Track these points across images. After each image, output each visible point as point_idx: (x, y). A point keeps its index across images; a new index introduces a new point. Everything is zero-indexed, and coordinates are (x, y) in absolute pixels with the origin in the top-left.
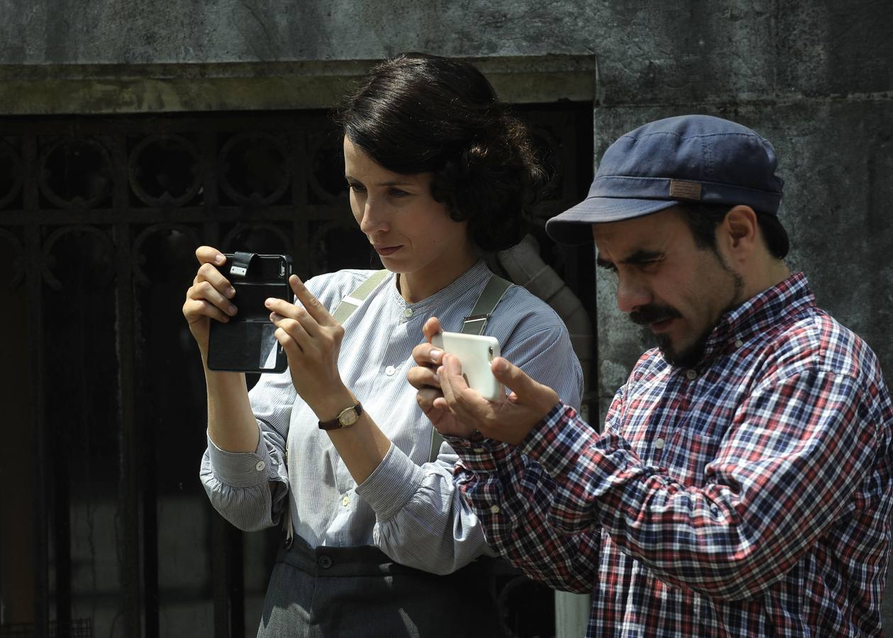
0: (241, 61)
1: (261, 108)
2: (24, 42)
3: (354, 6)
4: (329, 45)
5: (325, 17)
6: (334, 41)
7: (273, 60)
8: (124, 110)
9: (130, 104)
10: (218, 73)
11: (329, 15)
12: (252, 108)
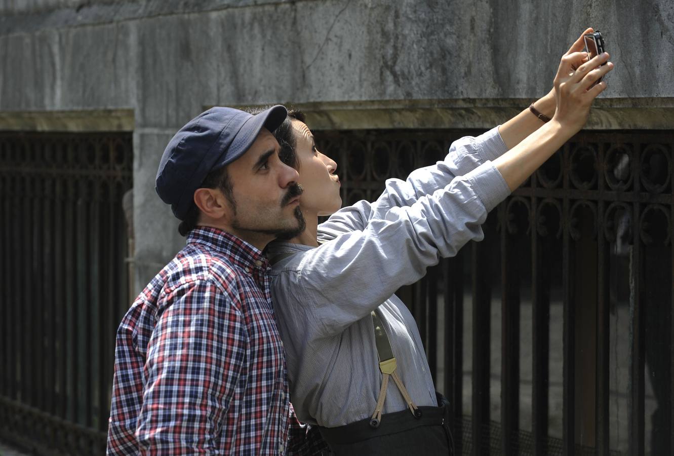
0: (620, 97)
1: (651, 128)
2: (536, 84)
3: (669, 61)
4: (658, 87)
5: (656, 68)
6: (660, 84)
7: (633, 96)
8: (596, 127)
9: (597, 124)
10: (617, 105)
11: (658, 67)
12: (648, 128)
